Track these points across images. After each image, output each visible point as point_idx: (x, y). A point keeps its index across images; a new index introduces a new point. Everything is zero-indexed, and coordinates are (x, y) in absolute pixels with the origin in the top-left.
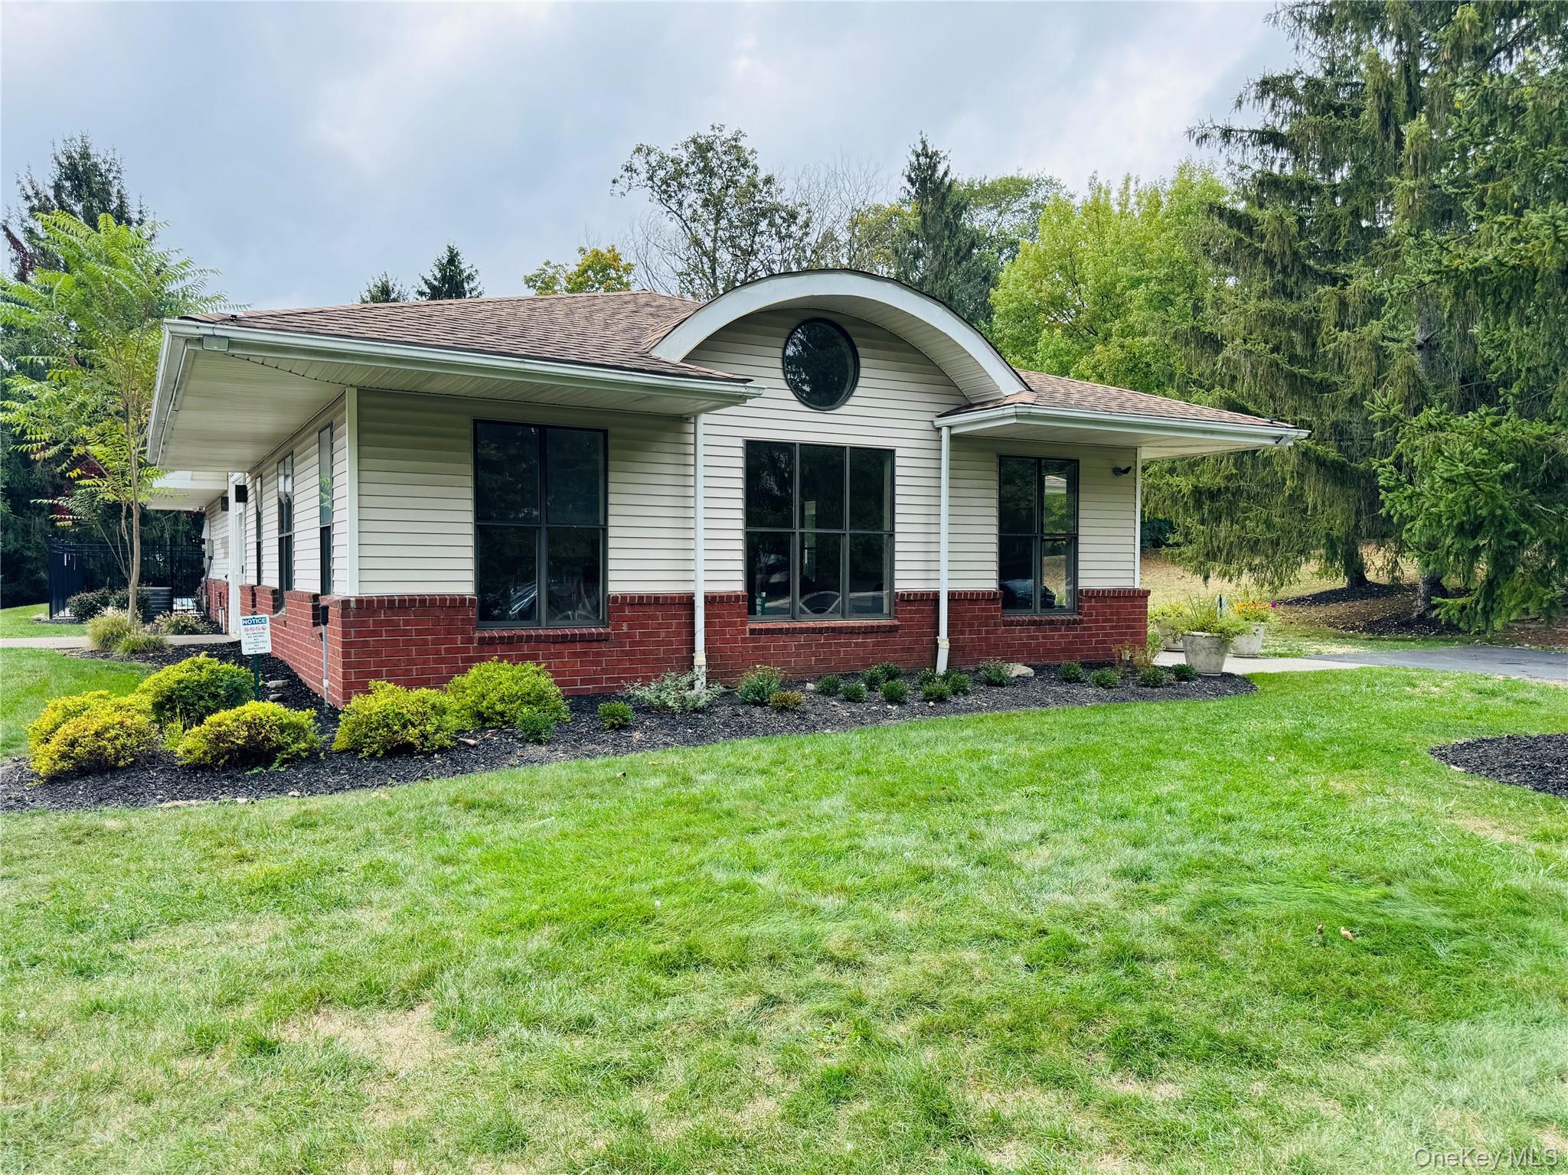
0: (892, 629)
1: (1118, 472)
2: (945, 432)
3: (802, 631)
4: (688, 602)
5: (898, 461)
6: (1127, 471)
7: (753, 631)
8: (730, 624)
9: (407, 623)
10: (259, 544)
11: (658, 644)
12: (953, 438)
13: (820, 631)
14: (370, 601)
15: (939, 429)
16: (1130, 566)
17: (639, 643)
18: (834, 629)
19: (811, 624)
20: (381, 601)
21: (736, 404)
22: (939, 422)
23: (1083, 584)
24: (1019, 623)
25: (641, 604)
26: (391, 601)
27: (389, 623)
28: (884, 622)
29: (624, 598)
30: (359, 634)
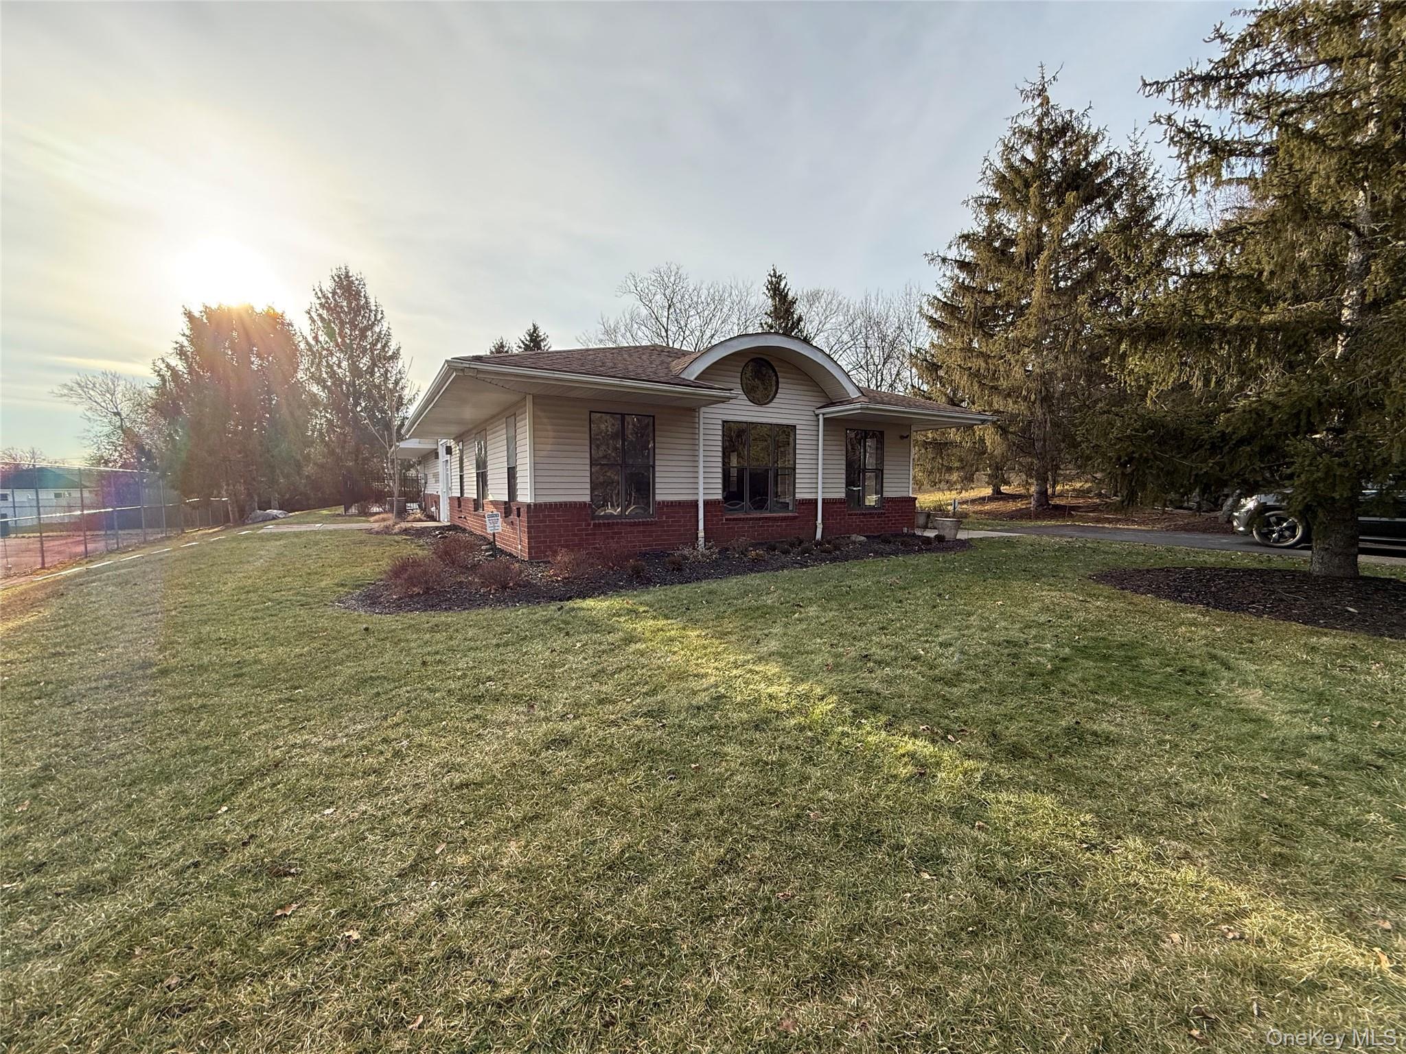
0: (795, 518)
1: (902, 437)
2: (821, 416)
3: (751, 519)
4: (695, 504)
5: (798, 432)
6: (907, 437)
7: (726, 520)
8: (716, 516)
9: (558, 516)
10: (461, 477)
11: (680, 526)
12: (825, 419)
13: (760, 519)
14: (540, 505)
15: (817, 415)
16: (907, 485)
17: (671, 526)
18: (766, 518)
19: (755, 516)
20: (545, 504)
21: (723, 402)
22: (817, 412)
23: (886, 495)
24: (856, 515)
25: (672, 505)
26: (551, 504)
27: (549, 516)
28: (790, 514)
29: (663, 502)
30: (535, 522)
